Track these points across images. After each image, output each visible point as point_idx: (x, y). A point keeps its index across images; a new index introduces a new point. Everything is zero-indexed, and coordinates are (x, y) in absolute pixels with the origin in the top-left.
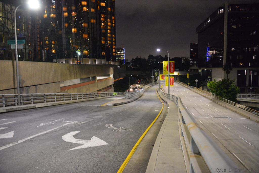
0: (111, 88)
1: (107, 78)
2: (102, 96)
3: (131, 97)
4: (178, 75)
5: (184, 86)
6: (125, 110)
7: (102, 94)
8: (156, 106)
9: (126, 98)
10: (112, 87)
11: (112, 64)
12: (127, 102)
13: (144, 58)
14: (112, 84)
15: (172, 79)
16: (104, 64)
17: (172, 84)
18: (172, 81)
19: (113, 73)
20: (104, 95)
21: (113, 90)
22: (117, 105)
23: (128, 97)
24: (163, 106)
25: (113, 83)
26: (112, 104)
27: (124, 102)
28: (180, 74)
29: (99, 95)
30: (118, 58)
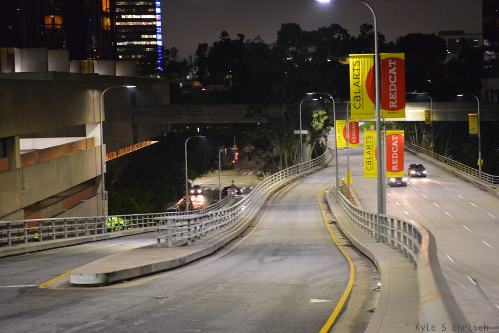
0: (95, 193)
1: (70, 146)
2: (46, 234)
3: (193, 235)
4: (428, 119)
5: (457, 176)
6: (162, 302)
7: (50, 223)
8: (319, 279)
9: (170, 243)
10: (99, 191)
11: (95, 72)
12: (174, 265)
13: (256, 42)
14: (100, 174)
15: (394, 144)
16: (54, 73)
17: (395, 168)
18: (395, 152)
19: (103, 119)
20: (60, 230)
21: (106, 202)
22: (121, 281)
23: (178, 238)
24: (352, 275)
25: (105, 171)
26: (97, 275)
27: (156, 265)
28: (437, 113)
29: (34, 232)
30: (126, 43)
